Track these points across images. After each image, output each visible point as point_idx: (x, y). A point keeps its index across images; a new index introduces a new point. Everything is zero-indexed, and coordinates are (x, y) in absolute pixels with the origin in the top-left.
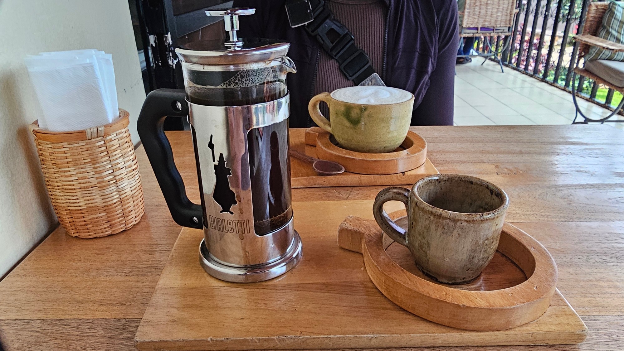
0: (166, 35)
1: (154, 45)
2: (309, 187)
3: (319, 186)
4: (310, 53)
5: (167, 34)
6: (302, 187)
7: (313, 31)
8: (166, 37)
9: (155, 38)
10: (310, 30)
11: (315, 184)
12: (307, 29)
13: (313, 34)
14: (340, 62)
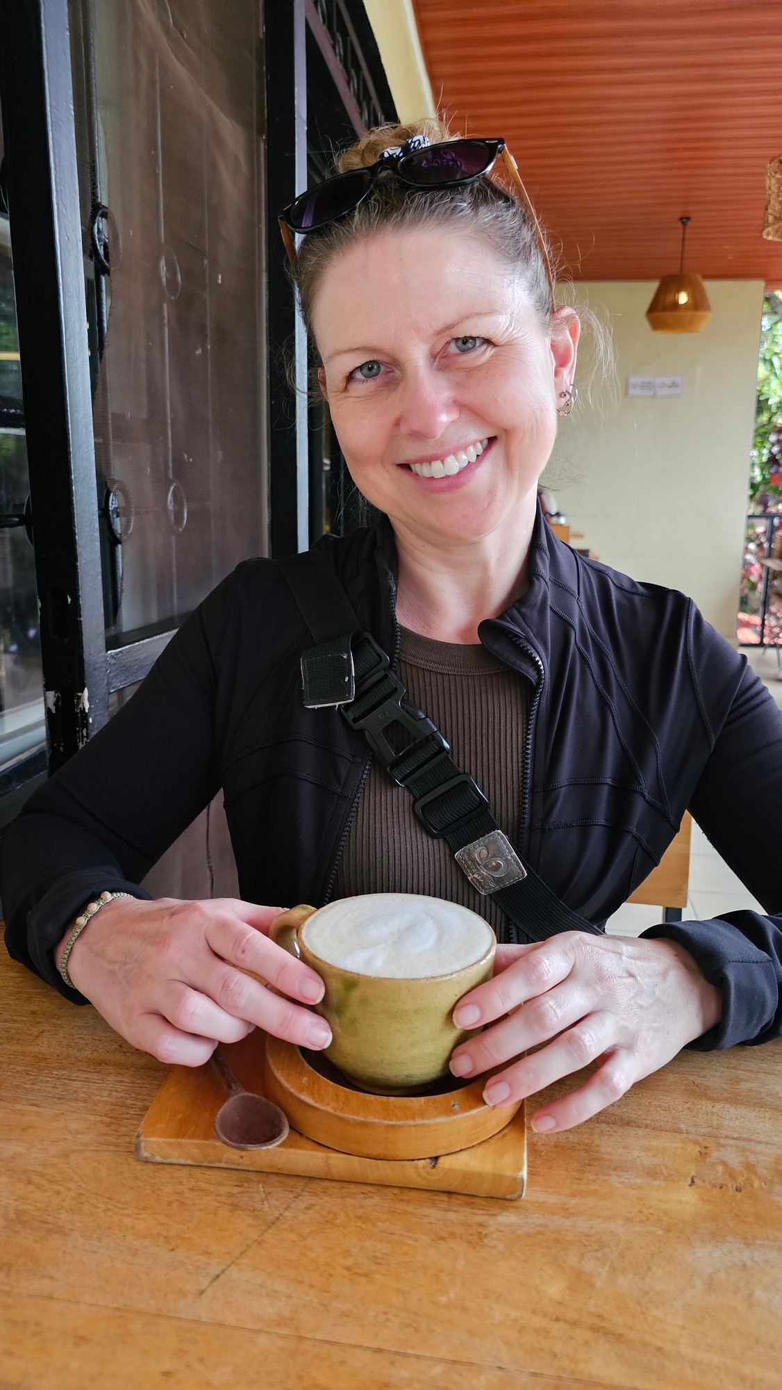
0: (79, 694)
1: (54, 711)
2: (205, 1164)
3: (228, 1166)
4: (343, 774)
5: (82, 691)
6: (189, 1162)
7: (355, 720)
8: (79, 698)
9: (58, 697)
10: (350, 716)
11: (220, 1161)
12: (344, 713)
13: (356, 726)
14: (418, 795)
